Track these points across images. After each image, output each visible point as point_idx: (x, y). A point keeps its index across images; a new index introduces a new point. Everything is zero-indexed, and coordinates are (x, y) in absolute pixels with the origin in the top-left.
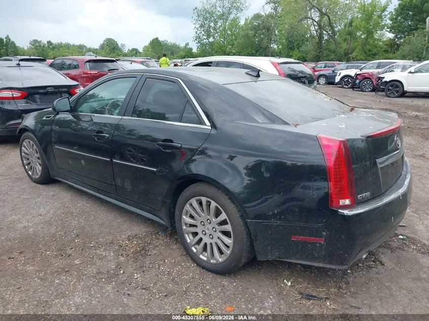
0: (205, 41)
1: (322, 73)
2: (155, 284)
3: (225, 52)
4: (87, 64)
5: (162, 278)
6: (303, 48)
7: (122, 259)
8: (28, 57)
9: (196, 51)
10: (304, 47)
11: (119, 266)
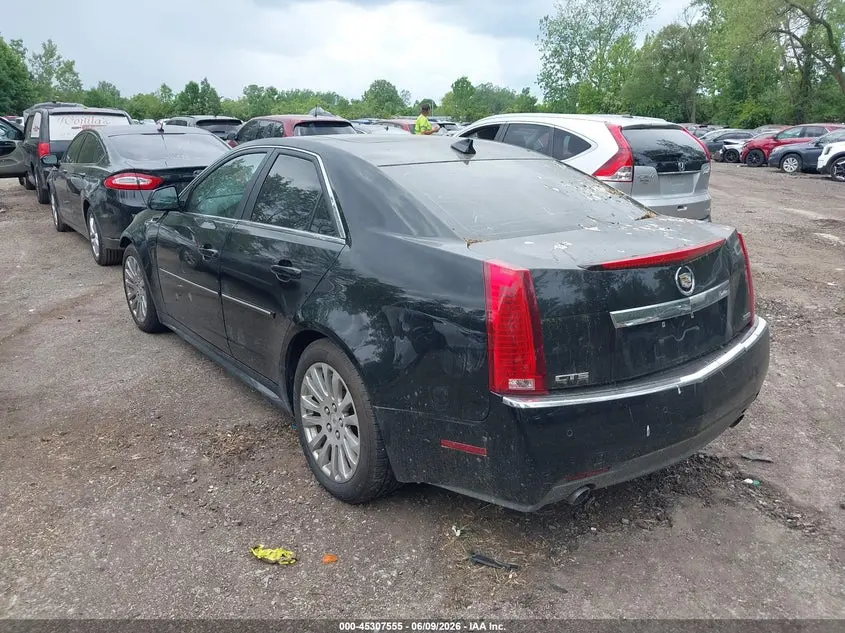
0: (560, 82)
1: (792, 147)
2: (234, 505)
3: (599, 104)
4: (299, 128)
5: (250, 496)
6: (768, 95)
7: (206, 459)
8: (212, 117)
9: (542, 104)
10: (769, 92)
11: (194, 471)
